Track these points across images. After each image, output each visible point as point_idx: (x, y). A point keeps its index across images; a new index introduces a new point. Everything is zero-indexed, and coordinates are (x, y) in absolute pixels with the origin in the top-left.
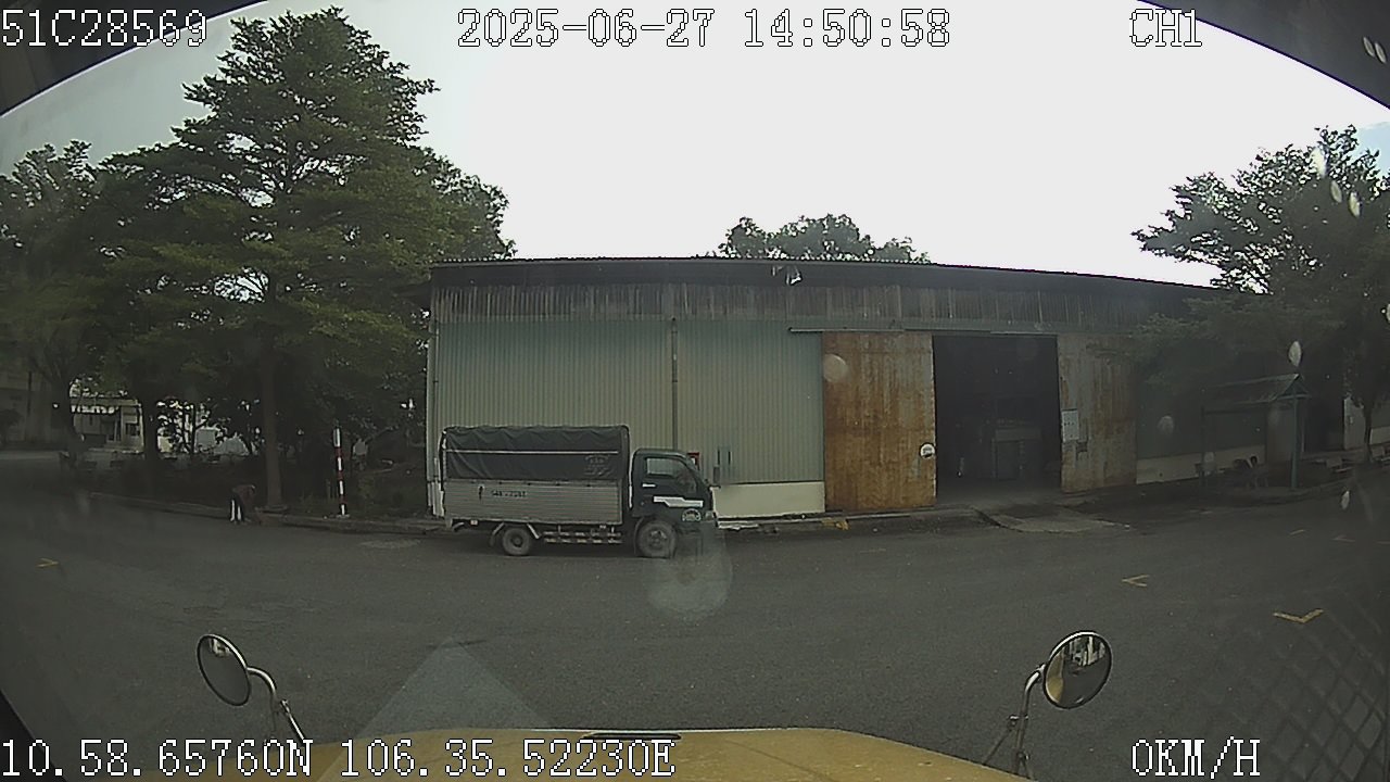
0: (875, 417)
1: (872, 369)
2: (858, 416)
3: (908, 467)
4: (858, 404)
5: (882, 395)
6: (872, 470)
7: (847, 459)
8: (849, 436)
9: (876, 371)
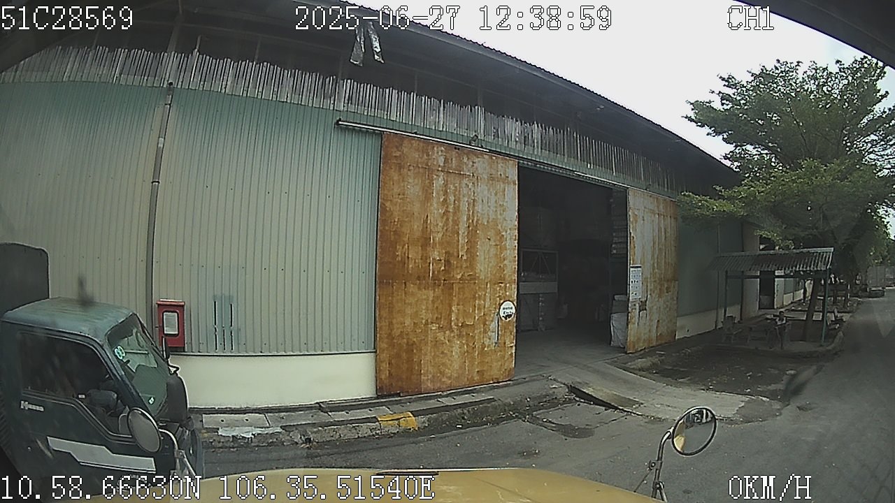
0: (448, 262)
1: (446, 193)
2: (425, 258)
3: (485, 332)
4: (425, 242)
5: (458, 234)
6: (440, 336)
7: (408, 322)
8: (412, 288)
9: (452, 198)
